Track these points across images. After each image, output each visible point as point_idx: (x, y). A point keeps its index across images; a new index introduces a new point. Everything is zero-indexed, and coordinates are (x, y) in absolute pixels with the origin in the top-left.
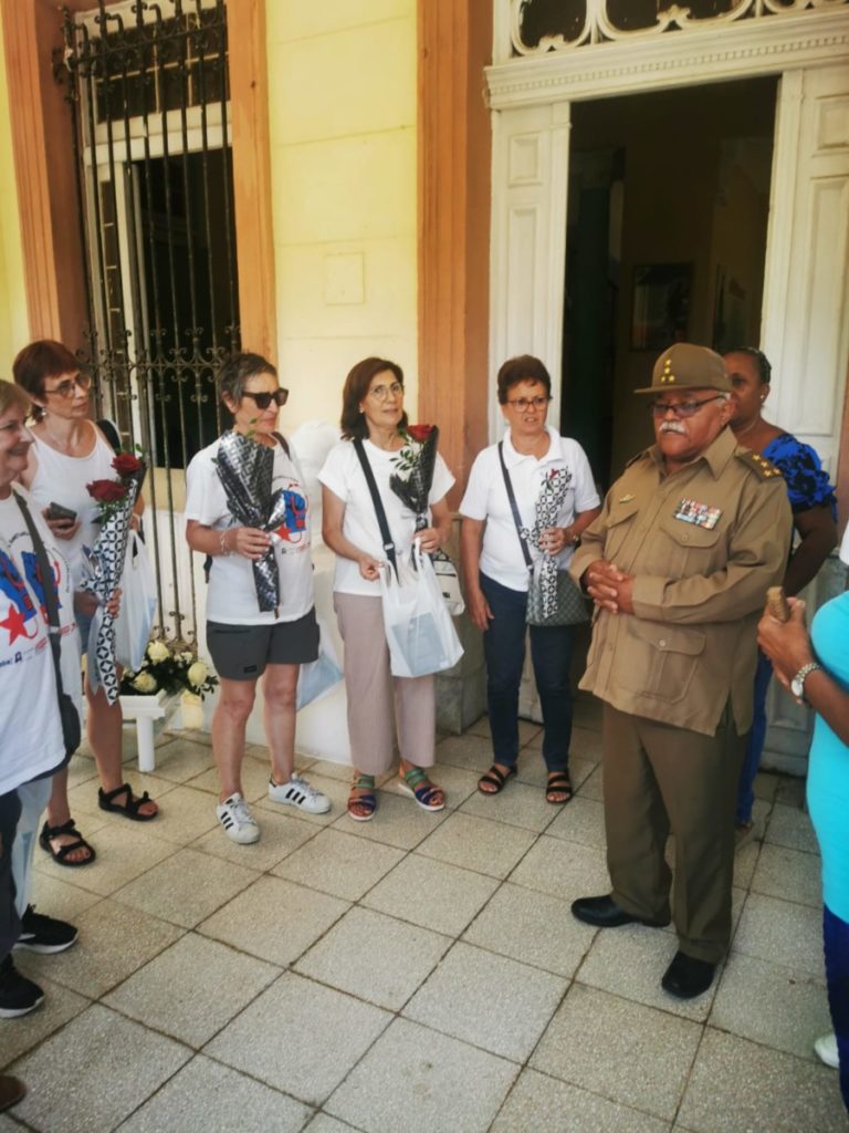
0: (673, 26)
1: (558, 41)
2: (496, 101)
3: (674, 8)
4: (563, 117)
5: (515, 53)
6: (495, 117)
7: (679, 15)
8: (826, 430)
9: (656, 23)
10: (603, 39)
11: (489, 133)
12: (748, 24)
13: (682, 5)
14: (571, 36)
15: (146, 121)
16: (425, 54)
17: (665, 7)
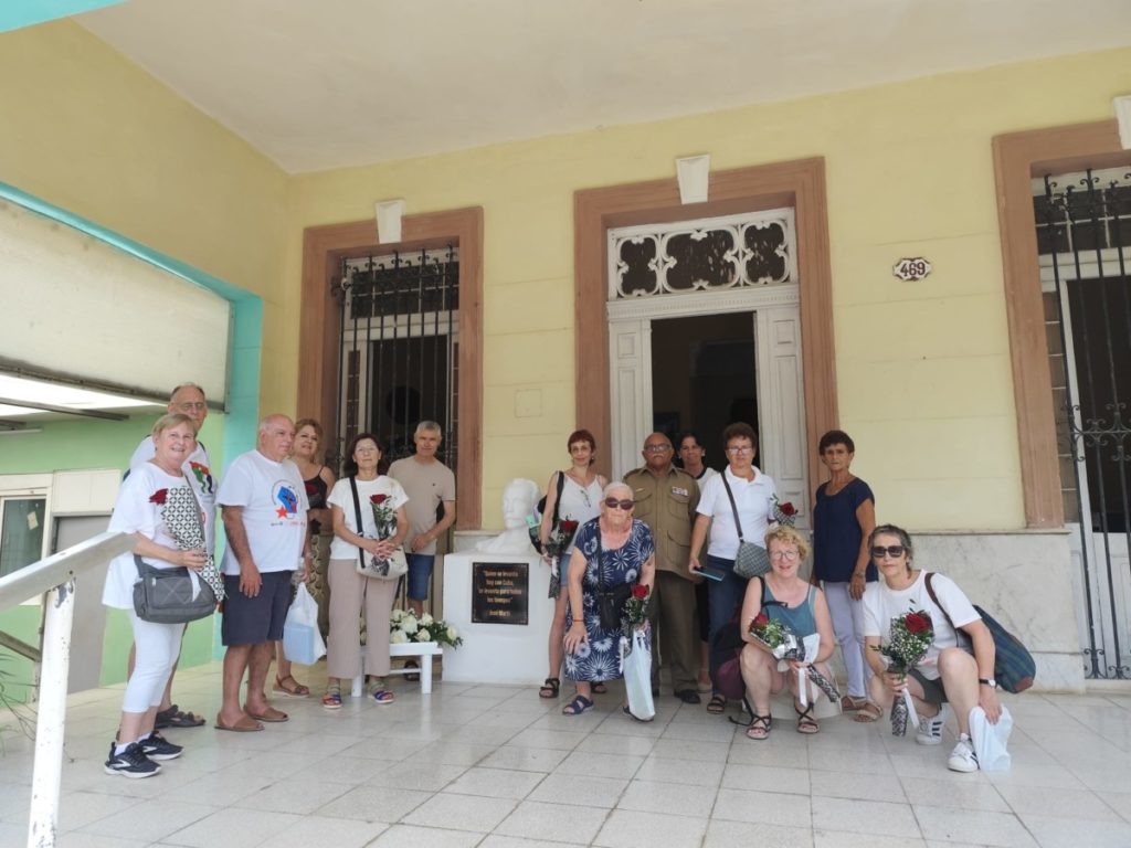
0: (701, 288)
1: (643, 292)
2: (610, 317)
3: (701, 281)
4: (648, 325)
5: (619, 296)
6: (610, 325)
7: (705, 284)
8: (799, 476)
9: (692, 286)
10: (666, 292)
11: (608, 333)
12: (737, 290)
13: (705, 279)
14: (649, 290)
15: (396, 319)
16: (579, 294)
17: (696, 280)
